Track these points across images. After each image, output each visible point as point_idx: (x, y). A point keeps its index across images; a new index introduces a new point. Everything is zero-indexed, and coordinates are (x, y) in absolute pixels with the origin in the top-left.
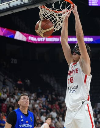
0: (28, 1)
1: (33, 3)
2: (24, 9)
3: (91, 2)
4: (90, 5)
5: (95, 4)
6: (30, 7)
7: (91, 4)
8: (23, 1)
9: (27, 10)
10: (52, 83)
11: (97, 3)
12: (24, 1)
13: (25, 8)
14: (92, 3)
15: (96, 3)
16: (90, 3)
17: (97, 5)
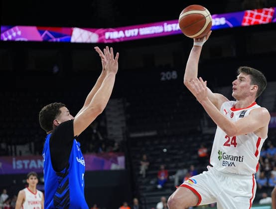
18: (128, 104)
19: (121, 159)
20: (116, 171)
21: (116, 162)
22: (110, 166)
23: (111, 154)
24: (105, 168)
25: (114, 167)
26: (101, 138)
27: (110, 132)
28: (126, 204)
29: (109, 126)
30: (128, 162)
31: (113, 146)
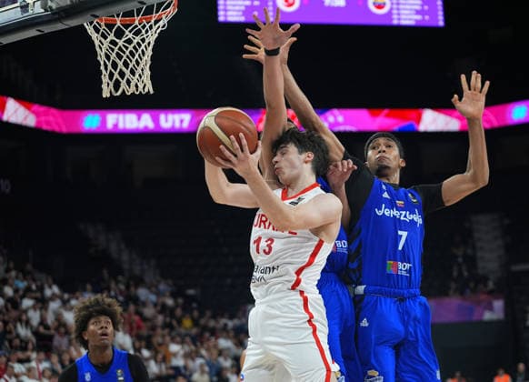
0: (43, 11)
1: (57, 16)
2: (32, 33)
3: (226, 10)
4: (221, 19)
5: (237, 16)
6: (47, 29)
7: (226, 16)
8: (28, 11)
9: (39, 36)
10: (113, 248)
11: (243, 15)
12: (31, 12)
13: (34, 30)
14: (229, 13)
15: (241, 13)
16: (221, 13)
17: (242, 19)
18: (507, 221)
19: (498, 304)
20: (490, 323)
21: (490, 308)
22: (482, 315)
23: (483, 297)
24: (475, 318)
25: (488, 316)
26: (466, 274)
27: (480, 264)
28: (501, 372)
29: (479, 254)
30: (508, 308)
31: (486, 286)
